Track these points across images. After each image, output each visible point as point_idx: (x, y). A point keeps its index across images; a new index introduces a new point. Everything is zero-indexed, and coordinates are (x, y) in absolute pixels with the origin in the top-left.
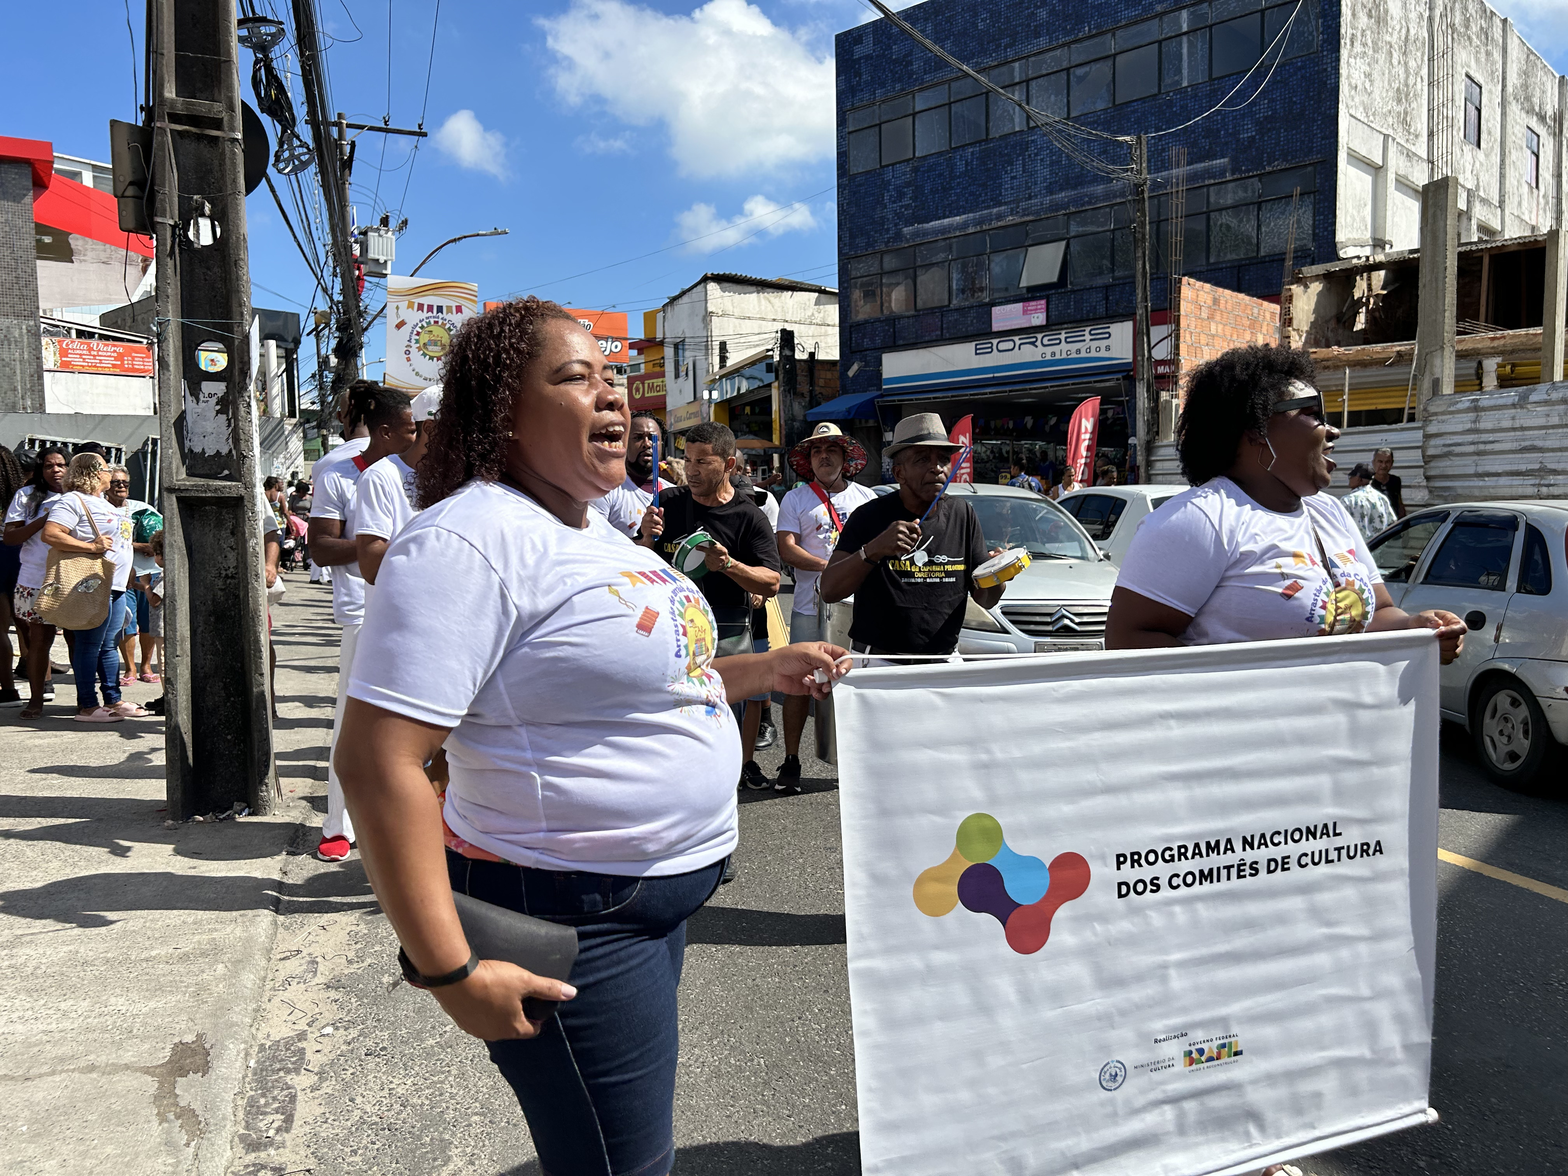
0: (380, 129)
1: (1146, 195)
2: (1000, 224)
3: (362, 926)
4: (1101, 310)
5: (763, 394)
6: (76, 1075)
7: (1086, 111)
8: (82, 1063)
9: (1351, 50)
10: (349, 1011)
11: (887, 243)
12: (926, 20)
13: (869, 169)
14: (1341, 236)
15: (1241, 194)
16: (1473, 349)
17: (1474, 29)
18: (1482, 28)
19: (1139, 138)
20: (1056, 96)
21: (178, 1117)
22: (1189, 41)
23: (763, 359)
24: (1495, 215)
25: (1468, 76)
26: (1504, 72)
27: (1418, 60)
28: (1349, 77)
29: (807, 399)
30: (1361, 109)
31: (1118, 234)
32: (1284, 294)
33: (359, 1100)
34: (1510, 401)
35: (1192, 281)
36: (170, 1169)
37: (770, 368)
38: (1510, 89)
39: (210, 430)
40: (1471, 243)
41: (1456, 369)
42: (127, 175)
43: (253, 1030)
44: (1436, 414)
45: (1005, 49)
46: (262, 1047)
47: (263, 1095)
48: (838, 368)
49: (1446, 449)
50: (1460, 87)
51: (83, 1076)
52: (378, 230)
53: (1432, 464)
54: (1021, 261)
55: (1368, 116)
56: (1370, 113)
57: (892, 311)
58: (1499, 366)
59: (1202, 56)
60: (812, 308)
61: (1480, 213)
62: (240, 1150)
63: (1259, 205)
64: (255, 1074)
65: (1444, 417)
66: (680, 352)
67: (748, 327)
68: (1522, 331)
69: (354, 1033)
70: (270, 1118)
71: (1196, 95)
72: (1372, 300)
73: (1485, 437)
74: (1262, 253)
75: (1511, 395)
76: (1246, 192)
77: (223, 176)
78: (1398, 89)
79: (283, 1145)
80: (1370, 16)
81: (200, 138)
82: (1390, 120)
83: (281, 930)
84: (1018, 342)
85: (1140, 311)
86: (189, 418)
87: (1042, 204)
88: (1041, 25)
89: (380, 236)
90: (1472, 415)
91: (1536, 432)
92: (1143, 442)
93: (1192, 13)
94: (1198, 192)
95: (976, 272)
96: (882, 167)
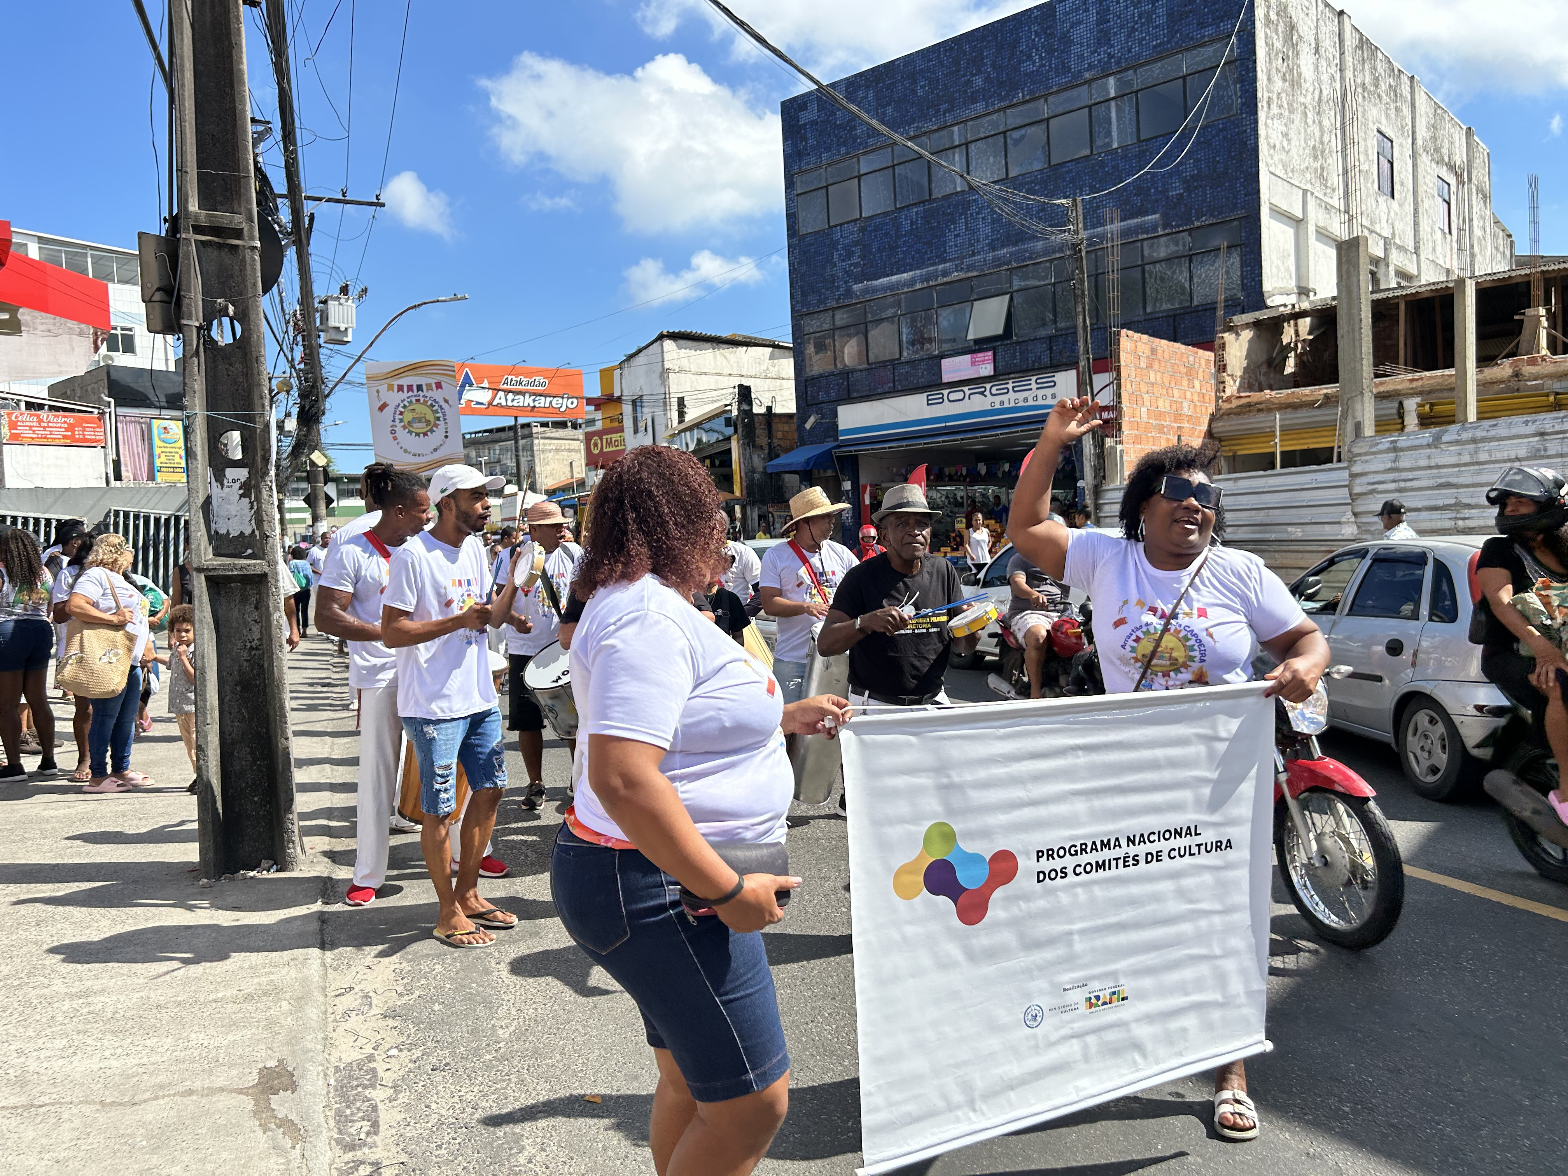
0: (337, 201)
1: (1083, 254)
2: (946, 280)
3: (405, 964)
4: (1046, 360)
5: (723, 447)
6: (177, 1098)
7: (1023, 172)
8: (181, 1089)
9: (1268, 112)
10: (409, 1035)
11: (838, 300)
12: (867, 87)
13: (817, 229)
14: (1267, 286)
15: (1173, 248)
16: (1395, 390)
17: (1383, 88)
18: (1390, 86)
19: (1075, 200)
20: (995, 157)
21: (279, 1127)
22: (1117, 105)
23: (722, 413)
24: (1411, 261)
25: (1379, 131)
26: (1413, 126)
27: (1330, 119)
28: (1267, 137)
29: (766, 451)
30: (1280, 167)
31: (1059, 288)
32: (1217, 342)
33: (434, 1106)
34: (1425, 442)
35: (1130, 333)
36: (284, 1167)
37: (728, 422)
38: (1419, 142)
39: (234, 513)
40: (1389, 289)
41: (1376, 410)
42: (155, 282)
43: (326, 1055)
44: (1359, 455)
45: (945, 113)
46: (337, 1069)
47: (348, 1107)
48: (795, 420)
49: (1370, 487)
50: (1372, 143)
51: (185, 1099)
52: (338, 298)
53: (1359, 502)
54: (968, 316)
55: (1287, 173)
56: (1289, 170)
57: (845, 366)
58: (1419, 405)
59: (1130, 119)
60: (767, 362)
61: (1397, 259)
62: (338, 1151)
63: (1191, 257)
64: (337, 1090)
65: (1367, 458)
66: (639, 408)
67: (704, 382)
68: (1438, 373)
69: (417, 1053)
70: (358, 1125)
71: (1126, 156)
72: (1300, 346)
73: (1405, 475)
74: (1195, 303)
75: (1427, 435)
76: (1177, 246)
77: (244, 280)
78: (1314, 147)
79: (374, 1145)
80: (1284, 80)
81: (220, 246)
82: (1308, 176)
83: (330, 970)
84: (968, 393)
85: (1082, 363)
86: (214, 502)
87: (985, 260)
88: (978, 91)
89: (340, 304)
90: (1392, 455)
91: (1450, 470)
92: (1090, 486)
93: (1119, 80)
94: (1131, 246)
95: (924, 326)
96: (830, 227)
